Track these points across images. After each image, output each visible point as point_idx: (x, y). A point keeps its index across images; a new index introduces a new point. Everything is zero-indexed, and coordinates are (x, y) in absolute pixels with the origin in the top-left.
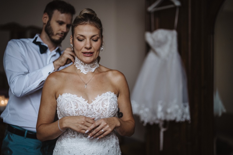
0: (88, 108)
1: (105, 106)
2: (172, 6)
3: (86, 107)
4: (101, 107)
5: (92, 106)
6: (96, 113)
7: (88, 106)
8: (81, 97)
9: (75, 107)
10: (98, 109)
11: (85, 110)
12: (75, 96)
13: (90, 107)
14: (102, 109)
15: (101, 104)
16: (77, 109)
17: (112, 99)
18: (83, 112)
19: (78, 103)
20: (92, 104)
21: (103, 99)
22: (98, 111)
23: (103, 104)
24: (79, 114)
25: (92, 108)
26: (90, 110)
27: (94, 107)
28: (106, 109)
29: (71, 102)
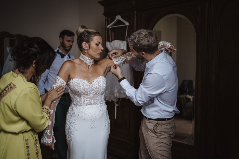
0: (90, 87)
1: (99, 85)
2: (124, 25)
3: (89, 87)
4: (97, 86)
5: (92, 85)
6: (95, 89)
7: (90, 86)
8: (86, 80)
9: (83, 87)
10: (96, 87)
11: (88, 88)
12: (82, 79)
13: (91, 86)
14: (98, 87)
15: (97, 84)
16: (84, 88)
17: (103, 81)
18: (87, 90)
19: (84, 84)
20: (92, 84)
21: (98, 81)
22: (96, 88)
23: (98, 84)
24: (85, 91)
25: (92, 87)
26: (91, 88)
27: (93, 86)
28: (100, 86)
29: (80, 83)
